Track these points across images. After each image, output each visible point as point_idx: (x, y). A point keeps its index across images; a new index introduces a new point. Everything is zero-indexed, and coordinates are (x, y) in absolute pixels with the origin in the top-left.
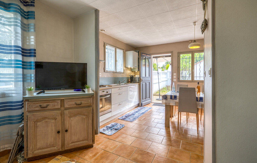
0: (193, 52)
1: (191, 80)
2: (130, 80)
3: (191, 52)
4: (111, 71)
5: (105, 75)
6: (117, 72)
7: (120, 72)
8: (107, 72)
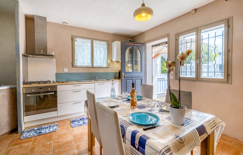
0: (198, 29)
1: (195, 77)
2: (117, 76)
3: (194, 30)
4: (83, 66)
5: (74, 71)
6: (94, 67)
7: (101, 67)
8: (77, 67)
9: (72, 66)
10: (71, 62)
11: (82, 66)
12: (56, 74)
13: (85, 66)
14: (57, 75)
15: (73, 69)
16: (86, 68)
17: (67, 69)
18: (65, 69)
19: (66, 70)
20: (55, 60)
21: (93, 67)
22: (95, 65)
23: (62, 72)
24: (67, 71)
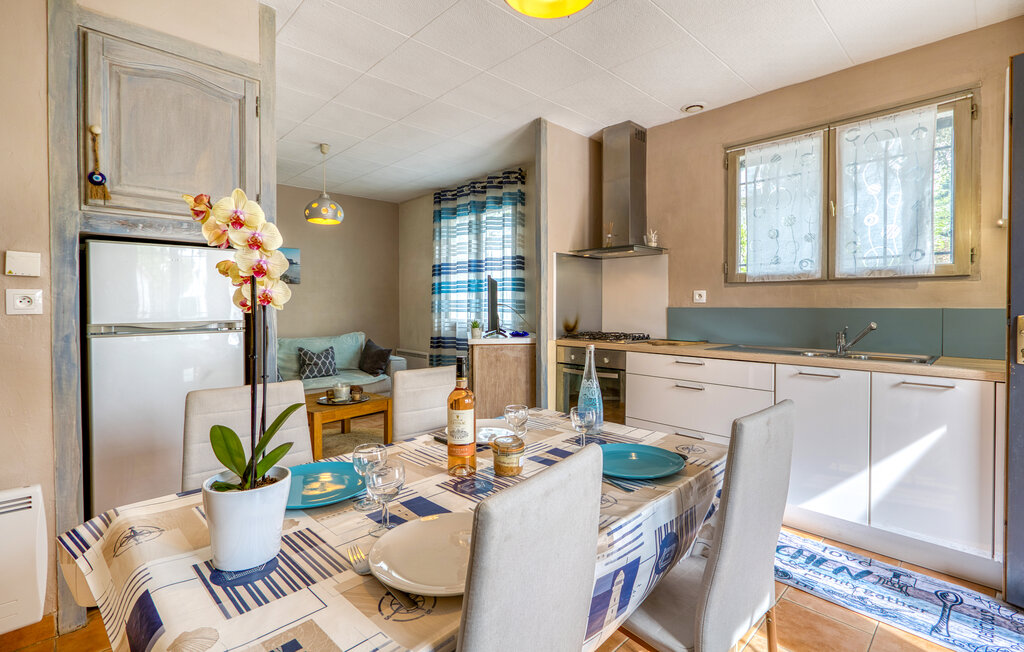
4: (773, 276)
5: (735, 299)
6: (838, 276)
7: (891, 275)
8: (743, 281)
9: (726, 281)
10: (722, 260)
11: (768, 276)
12: (670, 311)
13: (782, 276)
14: (675, 316)
15: (731, 290)
16: (792, 287)
17: (704, 293)
18: (696, 293)
19: (701, 297)
20: (665, 258)
21: (829, 277)
22: (845, 266)
23: (687, 304)
24: (704, 300)
